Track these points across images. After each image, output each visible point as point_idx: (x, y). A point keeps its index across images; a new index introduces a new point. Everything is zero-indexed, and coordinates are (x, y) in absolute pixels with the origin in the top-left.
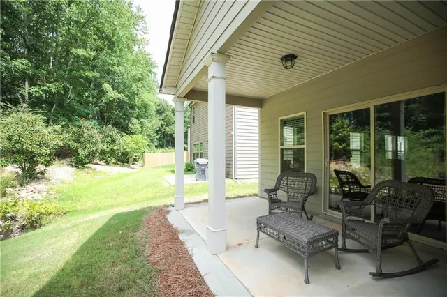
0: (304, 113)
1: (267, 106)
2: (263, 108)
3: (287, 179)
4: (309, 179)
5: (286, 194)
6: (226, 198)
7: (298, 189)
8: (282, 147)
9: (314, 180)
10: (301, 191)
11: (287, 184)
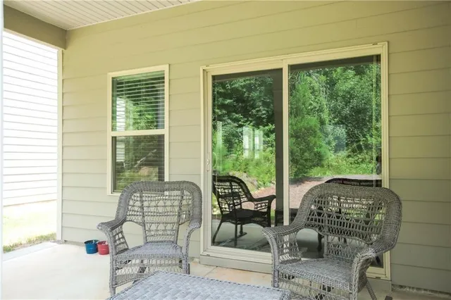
0: (165, 68)
1: (75, 46)
2: (70, 48)
3: (141, 197)
4: (186, 193)
5: (140, 228)
6: (7, 250)
7: (165, 214)
8: (114, 134)
9: (196, 194)
10: (169, 219)
11: (142, 207)
